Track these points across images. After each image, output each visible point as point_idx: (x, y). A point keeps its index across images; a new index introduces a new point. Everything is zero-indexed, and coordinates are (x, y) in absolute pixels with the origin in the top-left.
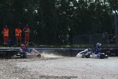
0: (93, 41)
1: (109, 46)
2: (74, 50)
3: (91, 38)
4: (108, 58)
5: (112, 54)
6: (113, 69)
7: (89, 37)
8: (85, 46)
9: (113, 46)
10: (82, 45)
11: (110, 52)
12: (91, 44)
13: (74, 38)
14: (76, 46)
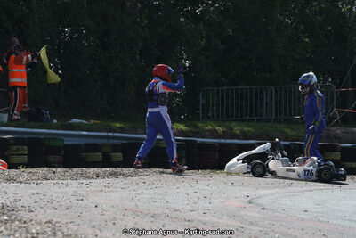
0: (276, 113)
1: (338, 131)
2: (202, 143)
3: (269, 100)
4: (345, 180)
5: (349, 164)
6: (347, 223)
7: (261, 94)
8: (246, 129)
9: (352, 133)
10: (233, 124)
11: (339, 157)
12: (269, 121)
13: (203, 98)
14: (210, 127)
